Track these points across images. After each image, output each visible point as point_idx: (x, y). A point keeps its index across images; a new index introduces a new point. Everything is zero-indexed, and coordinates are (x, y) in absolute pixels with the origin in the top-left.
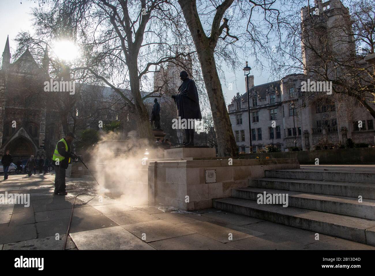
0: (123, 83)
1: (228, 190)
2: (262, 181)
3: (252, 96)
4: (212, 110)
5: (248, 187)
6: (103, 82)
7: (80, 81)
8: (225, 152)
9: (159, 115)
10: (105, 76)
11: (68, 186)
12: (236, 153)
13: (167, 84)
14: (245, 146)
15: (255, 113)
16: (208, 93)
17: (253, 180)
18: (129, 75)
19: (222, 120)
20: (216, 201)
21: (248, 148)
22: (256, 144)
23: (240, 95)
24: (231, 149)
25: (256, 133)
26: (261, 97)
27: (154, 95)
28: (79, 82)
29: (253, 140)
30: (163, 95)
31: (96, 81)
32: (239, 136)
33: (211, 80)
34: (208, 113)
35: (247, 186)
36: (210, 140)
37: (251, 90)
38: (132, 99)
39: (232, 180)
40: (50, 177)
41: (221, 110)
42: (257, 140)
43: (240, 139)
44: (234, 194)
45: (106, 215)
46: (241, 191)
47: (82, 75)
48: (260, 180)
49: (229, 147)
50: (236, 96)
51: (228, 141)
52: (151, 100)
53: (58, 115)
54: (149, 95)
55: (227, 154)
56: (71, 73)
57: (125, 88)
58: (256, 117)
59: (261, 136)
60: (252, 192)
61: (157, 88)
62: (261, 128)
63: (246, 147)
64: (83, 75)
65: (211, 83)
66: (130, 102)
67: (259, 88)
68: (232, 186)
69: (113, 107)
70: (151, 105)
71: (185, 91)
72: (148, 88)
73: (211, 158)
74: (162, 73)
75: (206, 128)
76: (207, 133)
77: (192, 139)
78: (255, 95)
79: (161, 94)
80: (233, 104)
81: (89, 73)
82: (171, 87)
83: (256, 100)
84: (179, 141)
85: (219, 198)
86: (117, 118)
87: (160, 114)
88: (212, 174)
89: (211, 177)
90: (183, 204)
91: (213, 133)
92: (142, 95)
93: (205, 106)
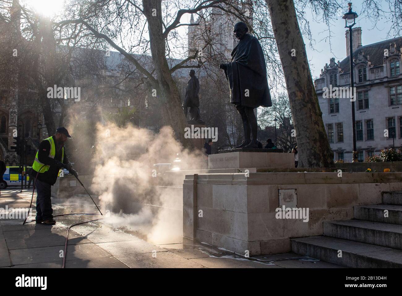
0: (139, 45)
1: (317, 224)
2: (377, 209)
3: (359, 63)
4: (289, 88)
5: (352, 219)
6: (106, 43)
7: (69, 42)
8: (310, 160)
9: (197, 97)
10: (109, 33)
11: (55, 210)
12: (329, 161)
13: (211, 45)
14: (343, 150)
15: (363, 94)
16: (282, 59)
17: (361, 208)
18: (148, 31)
19: (305, 106)
20: (297, 241)
21: (349, 154)
22: (363, 147)
23: (336, 62)
24: (321, 155)
25: (364, 128)
26: (374, 66)
27: (188, 63)
28: (68, 44)
29: (357, 140)
30: (204, 64)
31: (95, 42)
32: (333, 133)
33: (287, 37)
34: (280, 93)
35: (349, 218)
36: (283, 140)
37: (356, 52)
38: (153, 72)
39: (325, 207)
40: (27, 196)
41: (304, 88)
42: (365, 141)
43: (335, 138)
44: (329, 230)
45: (118, 258)
46: (340, 225)
47: (72, 32)
48: (374, 209)
49: (318, 152)
50: (328, 64)
51: (315, 141)
52: (186, 72)
53: (36, 99)
54: (181, 65)
55: (314, 163)
56: (56, 30)
57: (141, 52)
58: (364, 100)
59: (373, 133)
60: (359, 228)
61: (193, 52)
62: (372, 119)
63: (345, 151)
64: (74, 32)
65: (287, 42)
66: (150, 75)
67: (371, 49)
68: (324, 216)
69: (122, 84)
70: (183, 80)
71: (243, 56)
72: (179, 53)
73: (287, 168)
74: (203, 28)
75: (276, 120)
76: (278, 127)
77: (255, 137)
78: (363, 62)
79: (200, 62)
80: (324, 79)
81: (84, 29)
82: (217, 51)
83: (365, 71)
84: (230, 142)
85: (302, 237)
86: (129, 103)
87: (200, 96)
88: (290, 197)
89: (288, 202)
90: (242, 245)
91: (288, 127)
92: (169, 65)
93: (275, 82)
